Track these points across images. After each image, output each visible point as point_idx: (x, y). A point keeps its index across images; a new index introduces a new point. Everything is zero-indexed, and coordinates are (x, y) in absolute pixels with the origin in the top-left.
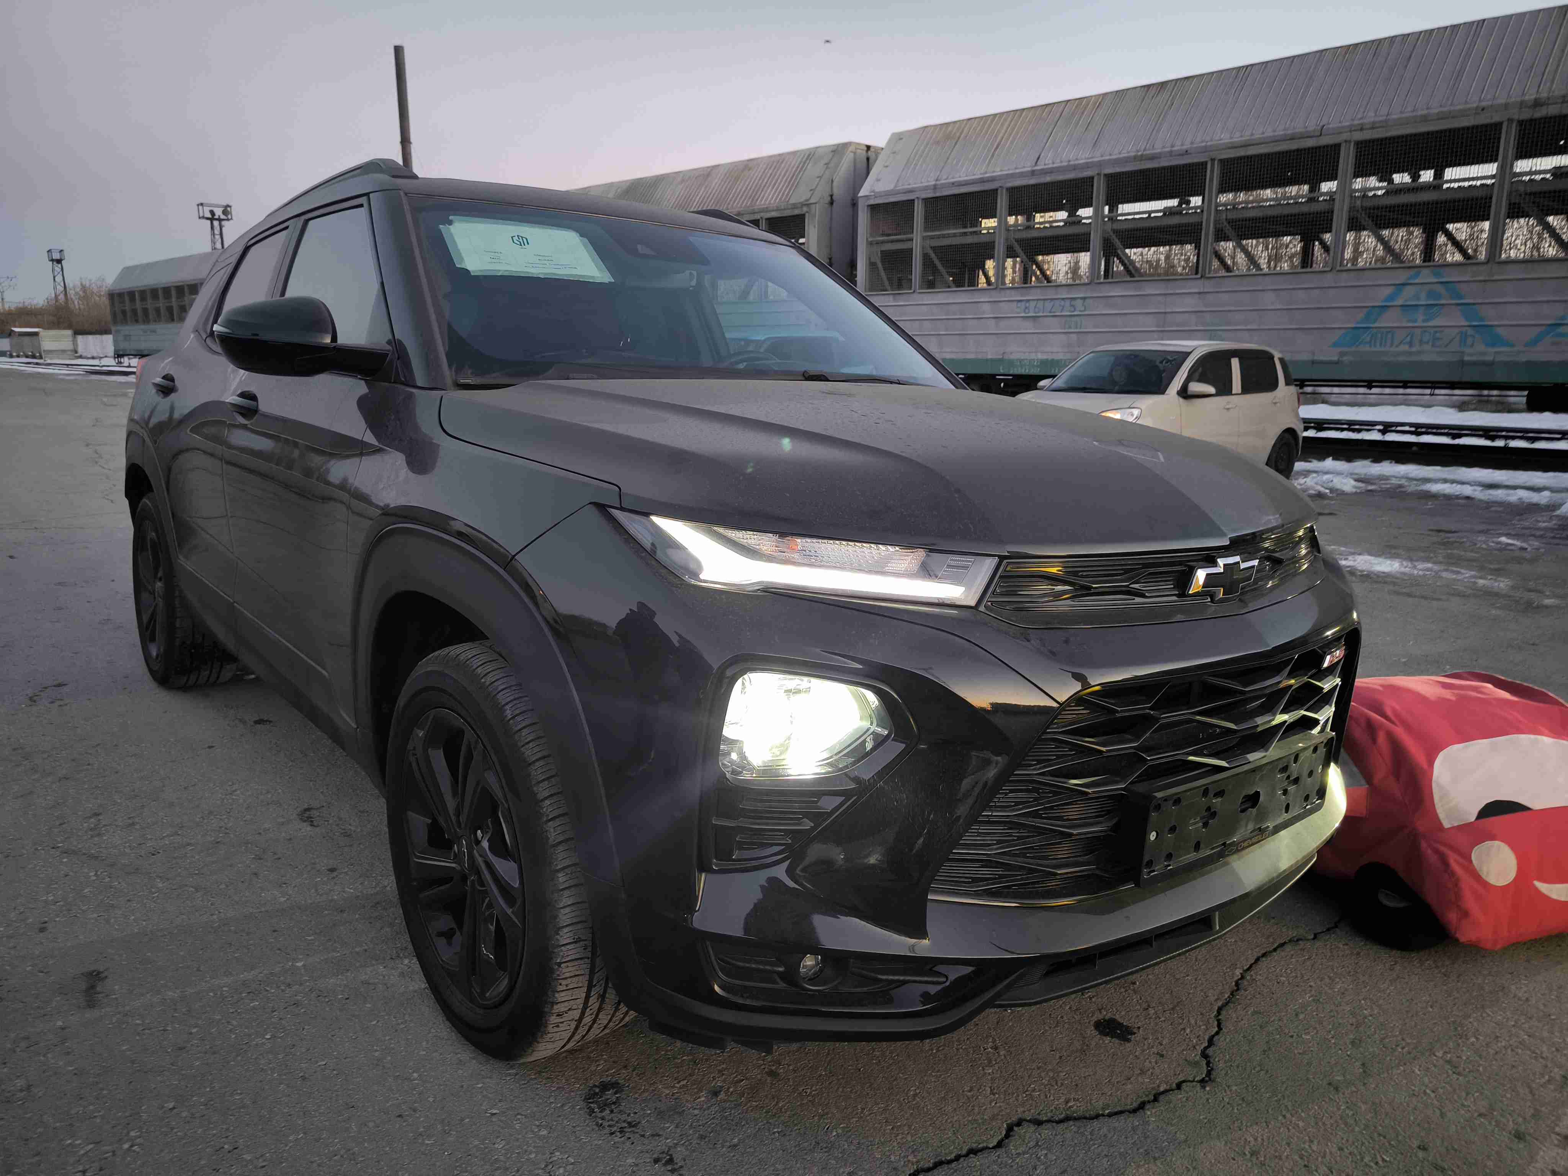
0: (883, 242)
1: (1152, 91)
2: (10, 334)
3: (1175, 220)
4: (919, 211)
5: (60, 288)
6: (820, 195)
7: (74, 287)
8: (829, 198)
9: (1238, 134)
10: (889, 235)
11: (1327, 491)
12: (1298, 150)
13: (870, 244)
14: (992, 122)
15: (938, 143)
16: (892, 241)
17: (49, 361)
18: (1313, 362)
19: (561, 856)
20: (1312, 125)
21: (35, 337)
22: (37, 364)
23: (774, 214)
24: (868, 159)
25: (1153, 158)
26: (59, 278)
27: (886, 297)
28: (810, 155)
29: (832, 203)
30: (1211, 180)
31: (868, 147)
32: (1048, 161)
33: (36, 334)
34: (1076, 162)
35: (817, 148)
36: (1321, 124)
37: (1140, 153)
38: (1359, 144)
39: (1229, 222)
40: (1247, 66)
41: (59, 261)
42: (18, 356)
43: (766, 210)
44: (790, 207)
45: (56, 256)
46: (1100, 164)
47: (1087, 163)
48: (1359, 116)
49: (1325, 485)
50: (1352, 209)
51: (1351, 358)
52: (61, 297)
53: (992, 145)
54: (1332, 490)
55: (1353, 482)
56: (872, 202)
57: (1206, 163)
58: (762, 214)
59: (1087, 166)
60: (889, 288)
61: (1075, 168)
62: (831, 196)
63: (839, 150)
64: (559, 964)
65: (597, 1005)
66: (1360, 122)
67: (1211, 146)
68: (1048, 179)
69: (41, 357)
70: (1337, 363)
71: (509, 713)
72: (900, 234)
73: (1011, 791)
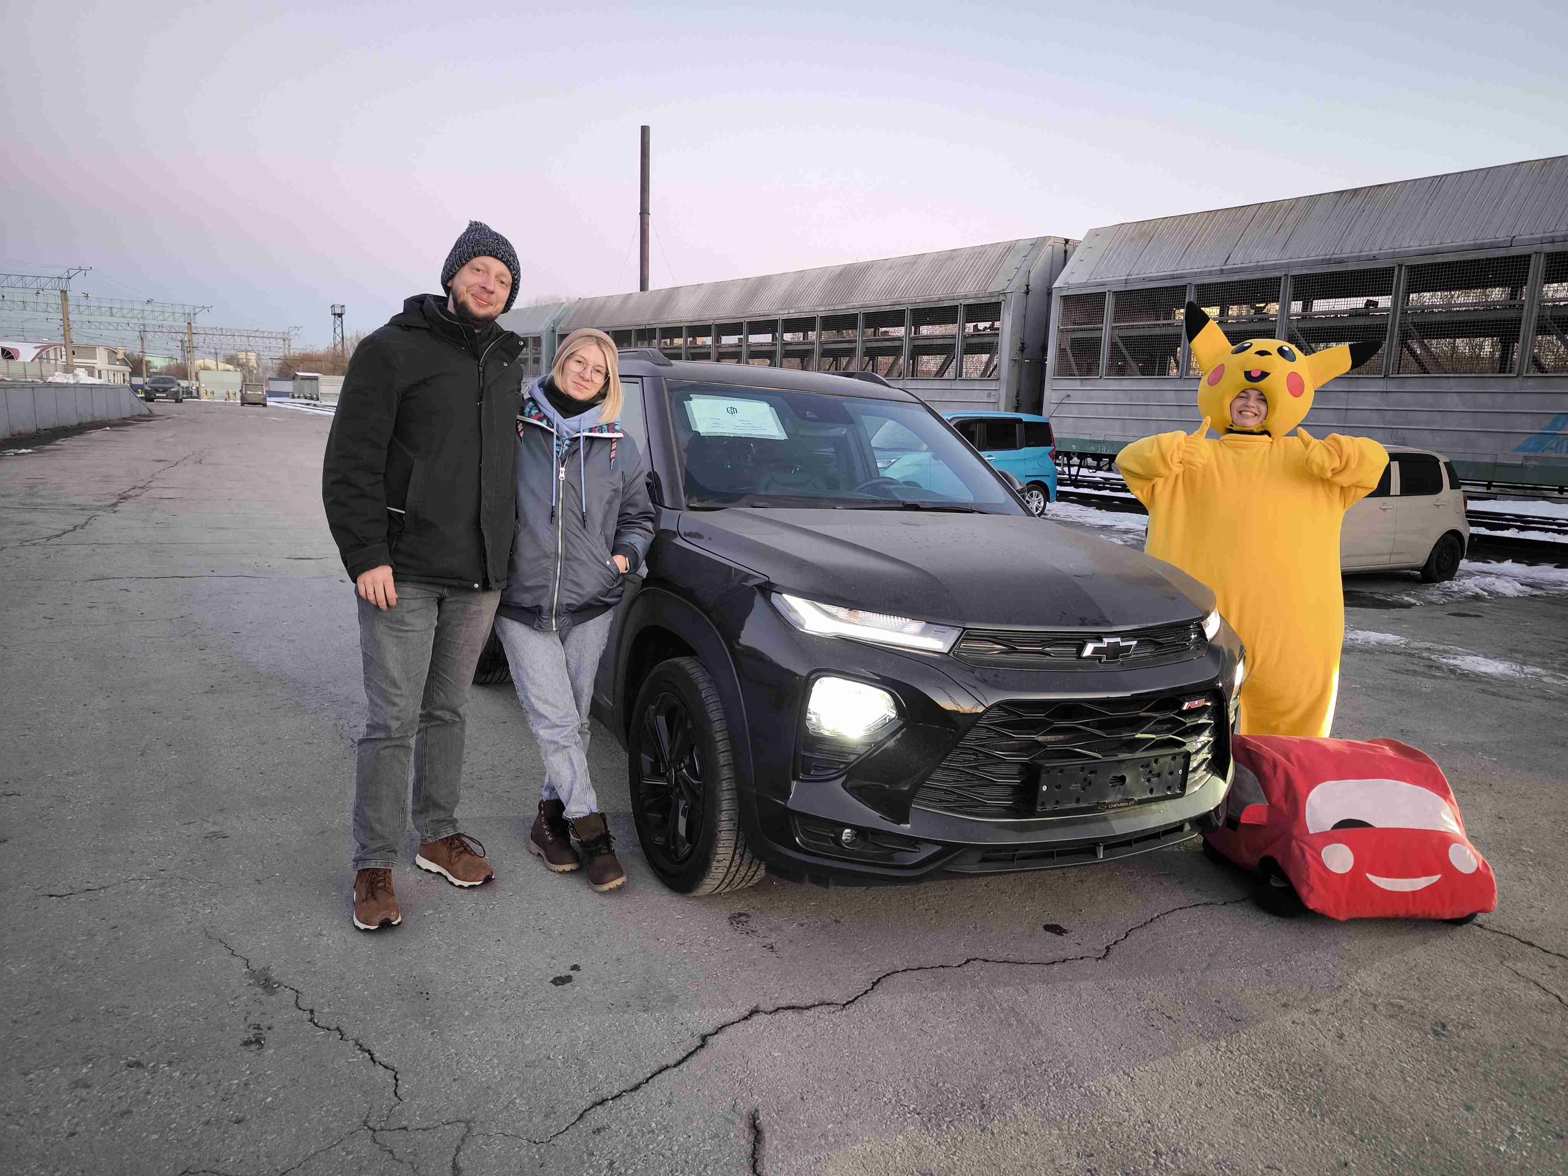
0: (1074, 330)
1: (1345, 198)
2: (294, 377)
3: (1360, 322)
4: (1109, 304)
5: (339, 339)
6: (1018, 283)
7: (351, 338)
8: (1025, 288)
9: (1427, 243)
10: (1081, 324)
11: (1486, 593)
12: (1487, 259)
13: (1061, 331)
14: (1187, 221)
15: (1132, 240)
16: (1082, 330)
17: (324, 403)
18: (1496, 465)
19: (725, 772)
20: (1502, 236)
21: (315, 382)
22: (315, 405)
23: (972, 301)
24: (1066, 252)
25: (1340, 262)
26: (339, 330)
27: (1074, 381)
28: (1010, 248)
29: (1027, 293)
30: (1398, 283)
31: (1067, 241)
32: (1238, 260)
33: (316, 378)
34: (1265, 263)
35: (1017, 241)
36: (1513, 235)
37: (1328, 257)
38: (1550, 256)
39: (1415, 324)
40: (1442, 176)
41: (340, 315)
42: (299, 397)
43: (966, 297)
44: (987, 295)
45: (338, 311)
46: (1288, 266)
47: (1275, 264)
48: (1551, 230)
49: (1486, 588)
50: (1540, 317)
51: (1534, 463)
52: (339, 347)
53: (1183, 245)
54: (1490, 593)
55: (1519, 586)
56: (1065, 293)
57: (1393, 269)
58: (961, 301)
59: (1275, 267)
60: (1076, 372)
61: (1263, 268)
62: (1028, 286)
63: (1037, 244)
64: (720, 831)
65: (739, 861)
66: (1552, 234)
67: (1399, 252)
68: (1236, 278)
69: (318, 399)
70: (1522, 466)
71: (703, 695)
72: (1090, 323)
73: (961, 753)
